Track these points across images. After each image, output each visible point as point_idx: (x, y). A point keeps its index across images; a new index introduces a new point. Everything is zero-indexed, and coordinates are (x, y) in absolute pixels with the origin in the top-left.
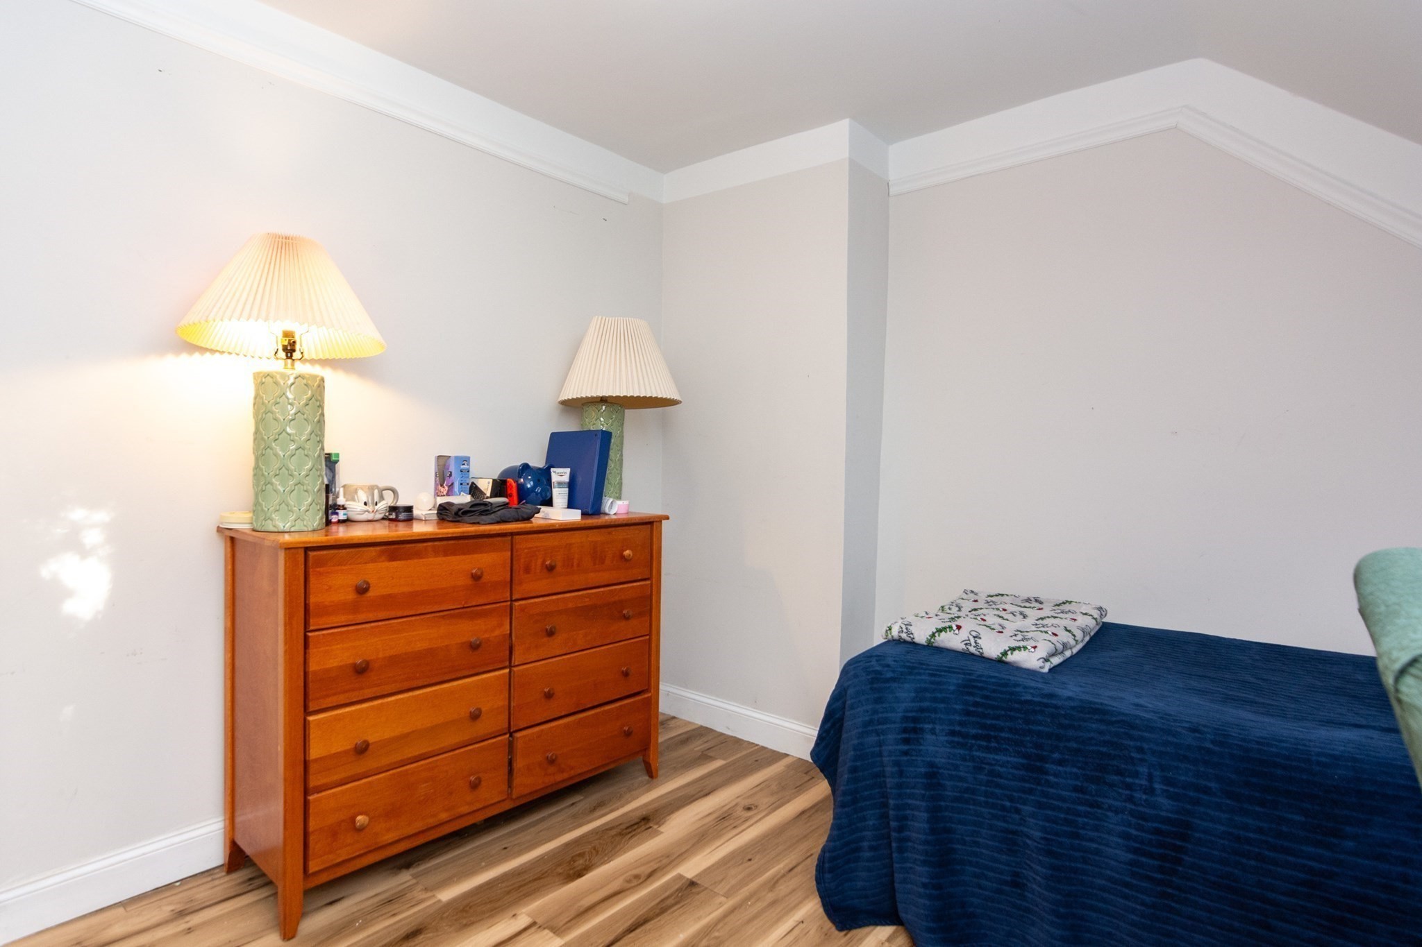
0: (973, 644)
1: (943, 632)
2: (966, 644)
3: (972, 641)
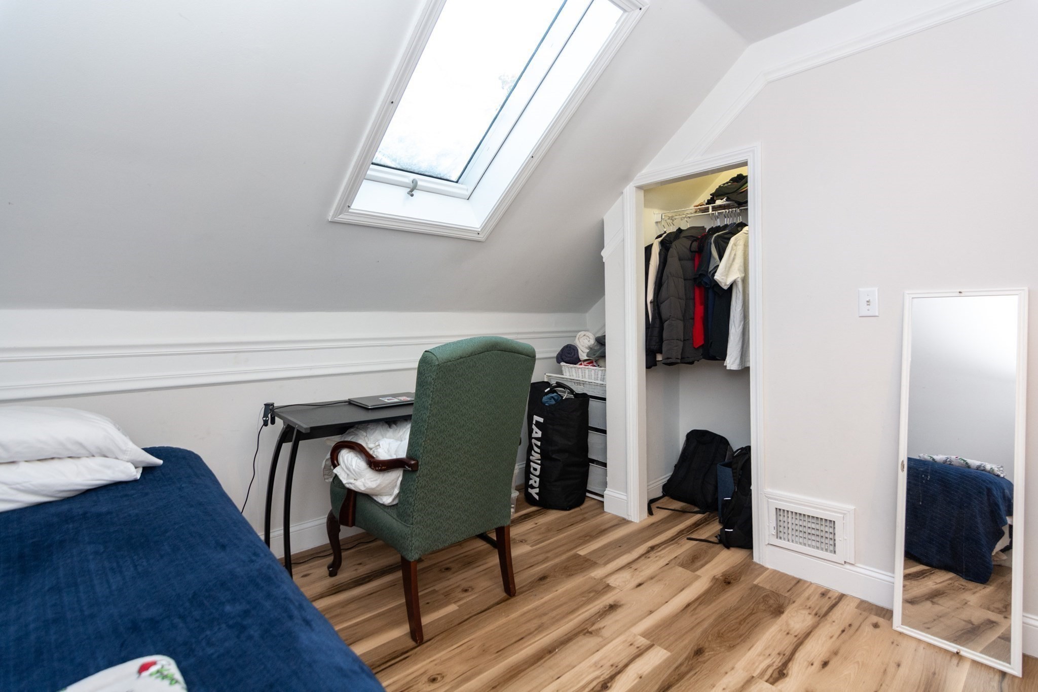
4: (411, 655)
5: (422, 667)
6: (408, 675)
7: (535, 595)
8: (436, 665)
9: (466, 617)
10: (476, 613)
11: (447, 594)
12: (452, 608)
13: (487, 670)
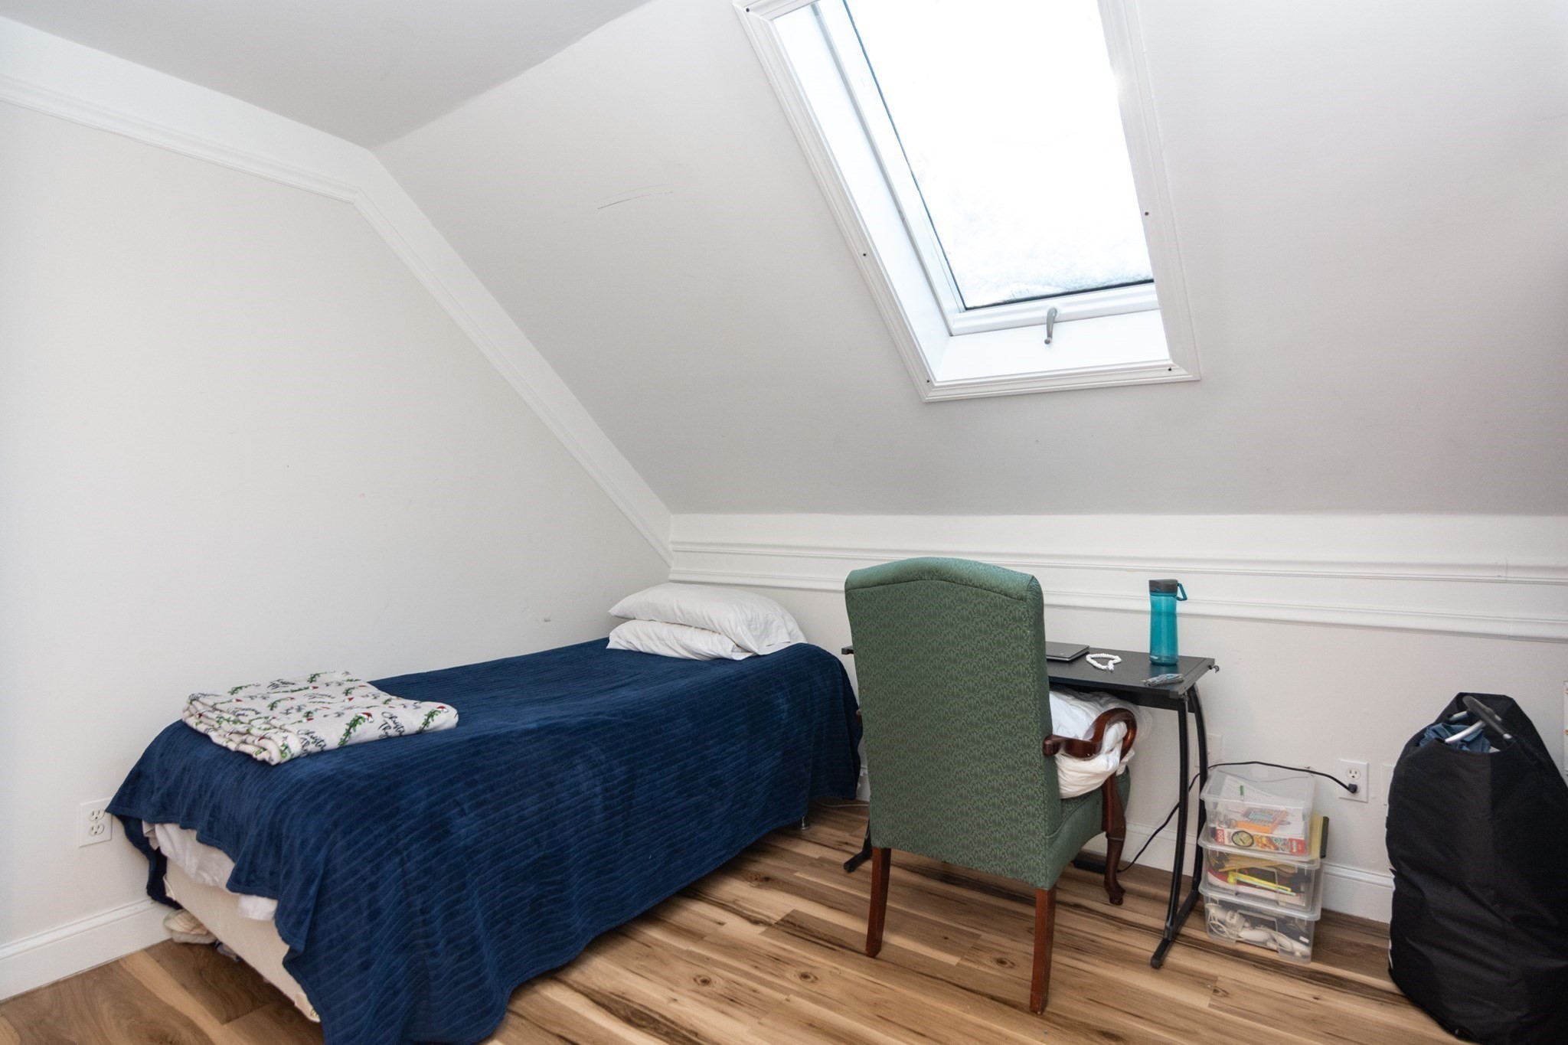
0: (393, 725)
1: (358, 726)
2: (385, 729)
3: (391, 723)
4: (839, 951)
5: (820, 963)
6: (805, 957)
7: (1046, 1033)
8: (831, 972)
9: (939, 976)
10: (957, 983)
11: (977, 948)
12: (953, 960)
13: (839, 1013)
